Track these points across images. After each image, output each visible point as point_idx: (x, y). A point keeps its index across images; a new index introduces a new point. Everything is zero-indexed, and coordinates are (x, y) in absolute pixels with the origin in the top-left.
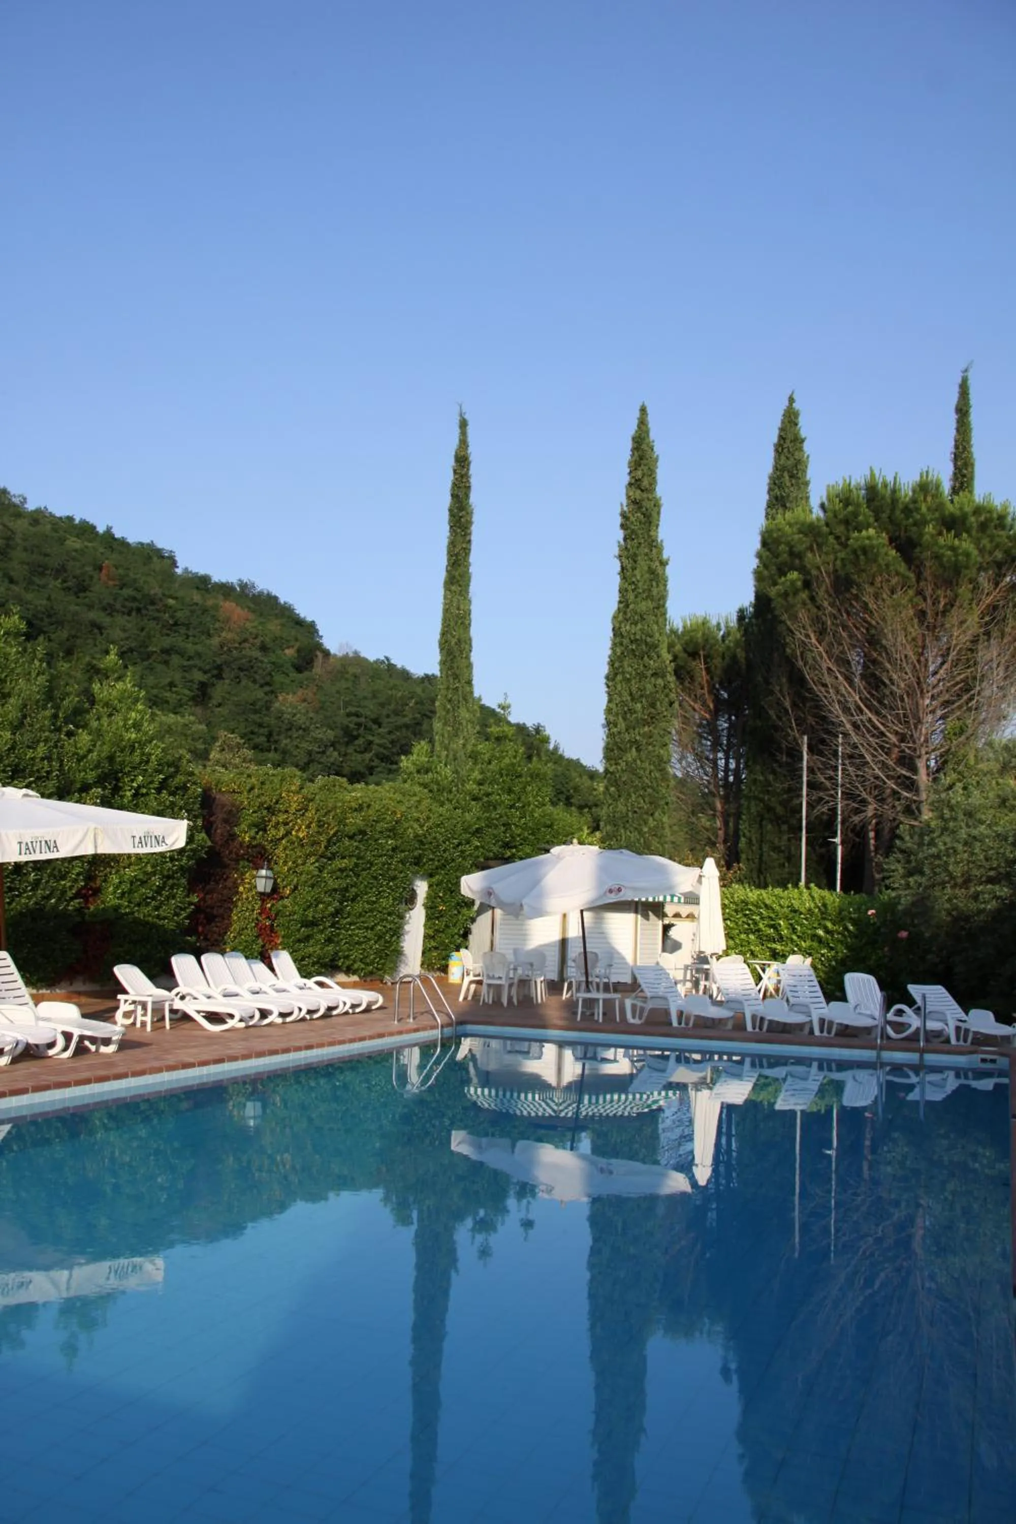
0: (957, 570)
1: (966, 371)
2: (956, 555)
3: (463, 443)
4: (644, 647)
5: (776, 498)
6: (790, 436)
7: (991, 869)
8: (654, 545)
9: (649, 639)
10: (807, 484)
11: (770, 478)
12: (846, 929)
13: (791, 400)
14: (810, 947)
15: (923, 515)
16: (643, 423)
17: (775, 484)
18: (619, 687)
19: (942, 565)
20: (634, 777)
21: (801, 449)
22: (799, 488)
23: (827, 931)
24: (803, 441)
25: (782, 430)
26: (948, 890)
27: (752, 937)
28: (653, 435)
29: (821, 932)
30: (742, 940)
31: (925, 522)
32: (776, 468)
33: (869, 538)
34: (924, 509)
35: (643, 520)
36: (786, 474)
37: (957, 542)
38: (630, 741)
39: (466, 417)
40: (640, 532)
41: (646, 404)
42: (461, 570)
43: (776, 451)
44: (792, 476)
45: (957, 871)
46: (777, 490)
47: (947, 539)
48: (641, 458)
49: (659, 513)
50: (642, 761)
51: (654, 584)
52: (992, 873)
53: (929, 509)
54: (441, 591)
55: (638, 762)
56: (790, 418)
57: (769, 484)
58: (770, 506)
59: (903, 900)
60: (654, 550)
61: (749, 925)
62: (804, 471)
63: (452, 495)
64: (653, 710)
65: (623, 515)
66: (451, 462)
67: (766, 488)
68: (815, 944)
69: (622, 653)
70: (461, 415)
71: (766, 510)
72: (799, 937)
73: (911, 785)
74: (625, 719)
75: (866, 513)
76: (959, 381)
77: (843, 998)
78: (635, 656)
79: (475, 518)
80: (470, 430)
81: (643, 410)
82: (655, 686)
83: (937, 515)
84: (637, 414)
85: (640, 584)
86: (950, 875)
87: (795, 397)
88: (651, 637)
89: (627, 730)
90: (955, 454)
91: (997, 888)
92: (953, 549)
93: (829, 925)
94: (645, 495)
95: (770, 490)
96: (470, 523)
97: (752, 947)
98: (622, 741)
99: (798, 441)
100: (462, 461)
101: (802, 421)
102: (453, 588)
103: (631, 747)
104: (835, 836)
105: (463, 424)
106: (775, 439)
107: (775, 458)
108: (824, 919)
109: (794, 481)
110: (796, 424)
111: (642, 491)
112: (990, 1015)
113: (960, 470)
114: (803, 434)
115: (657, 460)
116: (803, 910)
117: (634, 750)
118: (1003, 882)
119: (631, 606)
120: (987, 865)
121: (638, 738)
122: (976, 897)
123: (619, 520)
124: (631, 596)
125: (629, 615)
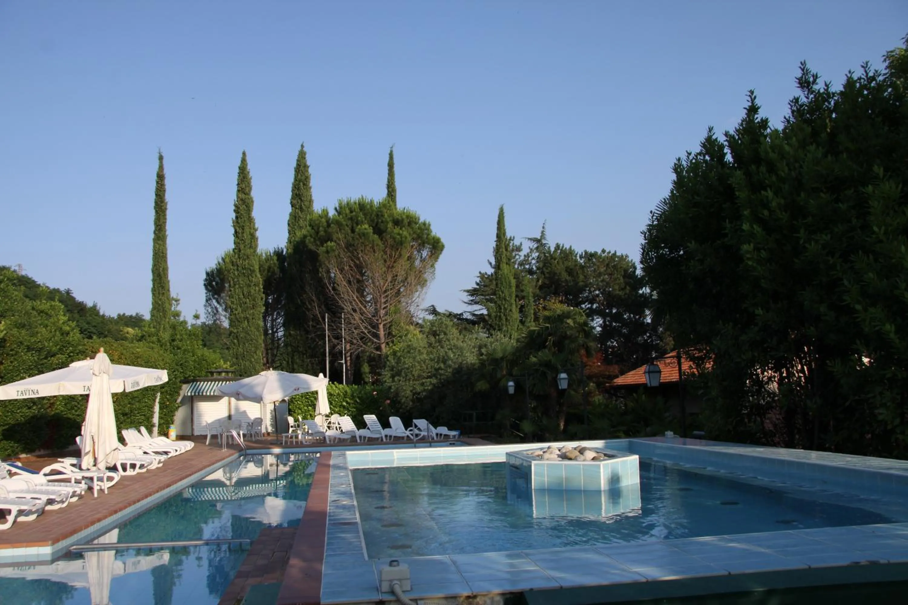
0: (401, 243)
1: (392, 148)
2: (401, 238)
3: (161, 167)
4: (249, 272)
5: (296, 195)
6: (302, 165)
7: (429, 372)
8: (251, 220)
9: (251, 268)
10: (310, 188)
11: (293, 184)
12: (356, 401)
13: (302, 146)
14: (340, 411)
15: (386, 219)
16: (244, 160)
17: (295, 187)
18: (237, 291)
19: (395, 241)
20: (247, 336)
21: (307, 171)
22: (307, 191)
23: (347, 402)
24: (308, 167)
25: (298, 161)
26: (411, 382)
27: (310, 408)
28: (249, 167)
29: (344, 404)
30: (306, 410)
31: (387, 222)
32: (296, 180)
33: (365, 229)
34: (386, 216)
35: (246, 209)
36: (301, 184)
37: (401, 232)
38: (244, 317)
39: (163, 155)
40: (245, 215)
41: (246, 151)
42: (163, 233)
43: (296, 171)
44: (304, 184)
45: (416, 374)
46: (296, 191)
47: (397, 230)
48: (244, 178)
49: (253, 204)
50: (250, 327)
51: (253, 241)
52: (429, 374)
53: (388, 216)
54: (151, 243)
55: (249, 328)
56: (302, 155)
57: (293, 188)
58: (293, 198)
59: (393, 387)
60: (252, 224)
61: (308, 402)
62: (309, 182)
63: (156, 195)
64: (254, 302)
65: (235, 206)
66: (155, 177)
67: (291, 189)
68: (342, 409)
69: (238, 274)
70: (160, 153)
71: (291, 200)
72: (334, 406)
73: (377, 336)
74: (241, 307)
75: (361, 216)
76: (389, 152)
77: (390, 427)
78: (245, 276)
79: (169, 207)
80: (165, 162)
81: (244, 154)
82: (255, 290)
83: (391, 219)
84: (241, 156)
85: (247, 241)
86: (413, 375)
87: (304, 144)
88: (253, 267)
89: (242, 312)
90: (388, 185)
91: (431, 380)
92: (399, 234)
93: (348, 400)
94: (247, 196)
95: (293, 191)
96: (166, 209)
97: (311, 413)
98: (240, 318)
99: (306, 167)
100: (161, 177)
101: (307, 156)
102: (159, 242)
103: (244, 320)
104: (342, 360)
105: (161, 158)
106: (295, 165)
107: (295, 175)
108: (346, 398)
109: (305, 187)
110: (305, 158)
111: (245, 194)
112: (446, 428)
113: (391, 193)
114: (308, 163)
115: (251, 178)
116: (335, 394)
117: (246, 322)
118: (434, 378)
119: (242, 252)
120: (427, 371)
121: (248, 316)
122: (423, 384)
123: (233, 208)
124: (242, 247)
125: (241, 256)
